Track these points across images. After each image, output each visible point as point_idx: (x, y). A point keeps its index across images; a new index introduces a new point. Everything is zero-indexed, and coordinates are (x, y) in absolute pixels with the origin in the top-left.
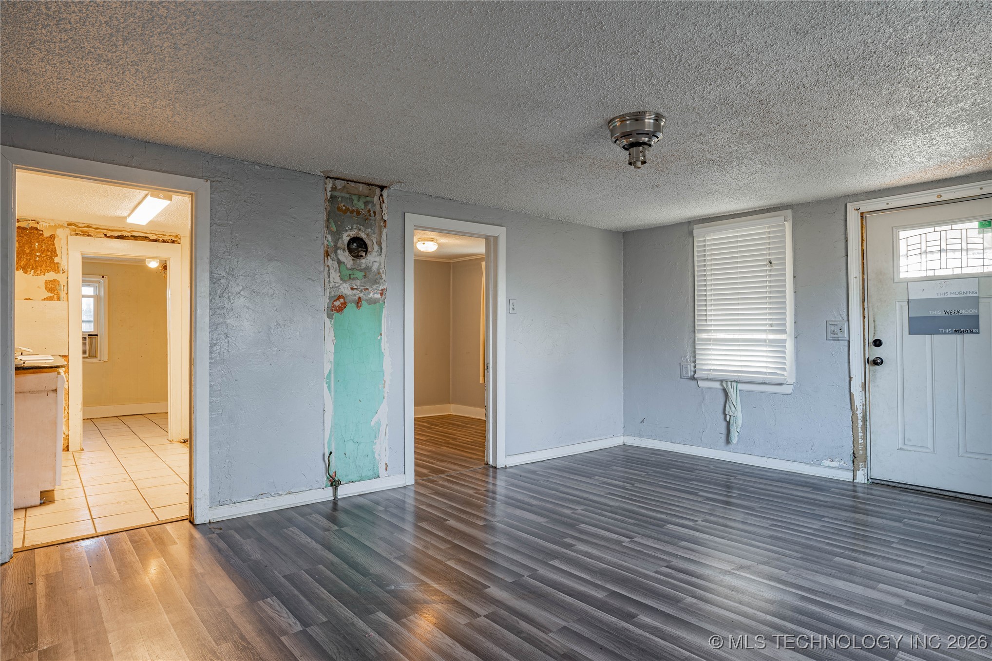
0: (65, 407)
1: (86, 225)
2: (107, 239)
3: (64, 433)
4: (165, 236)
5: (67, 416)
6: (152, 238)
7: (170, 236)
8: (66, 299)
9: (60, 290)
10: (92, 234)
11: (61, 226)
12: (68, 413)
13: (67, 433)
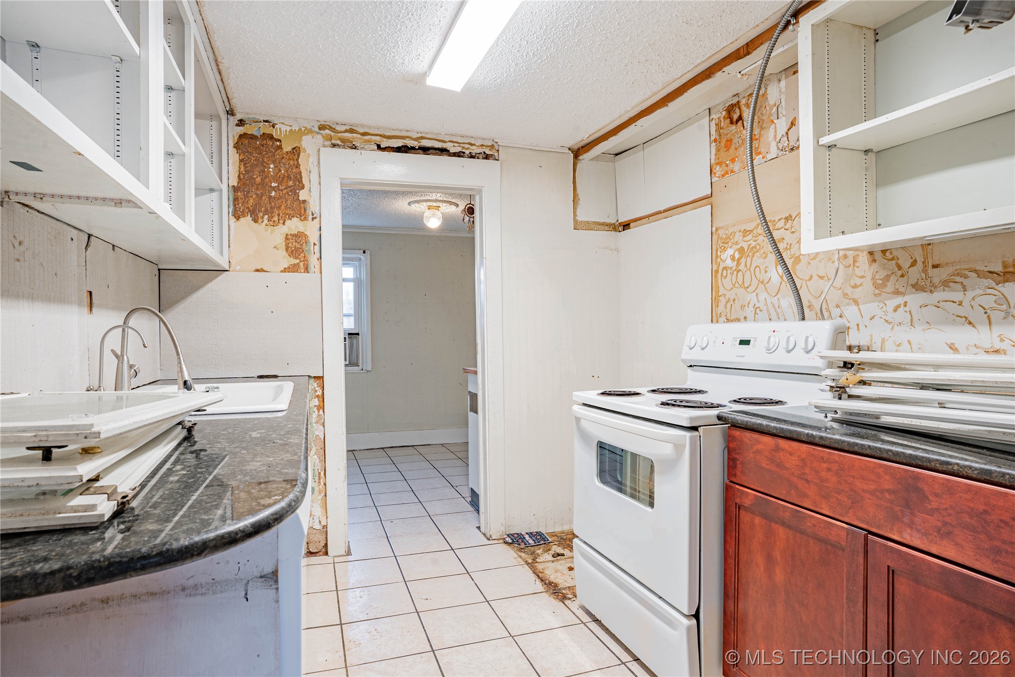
0: (320, 473)
1: (348, 128)
2: (380, 152)
3: (320, 522)
4: (473, 147)
5: (323, 490)
6: (452, 150)
7: (482, 145)
8: (317, 269)
9: (309, 251)
10: (357, 144)
11: (309, 131)
12: (325, 484)
13: (324, 523)
